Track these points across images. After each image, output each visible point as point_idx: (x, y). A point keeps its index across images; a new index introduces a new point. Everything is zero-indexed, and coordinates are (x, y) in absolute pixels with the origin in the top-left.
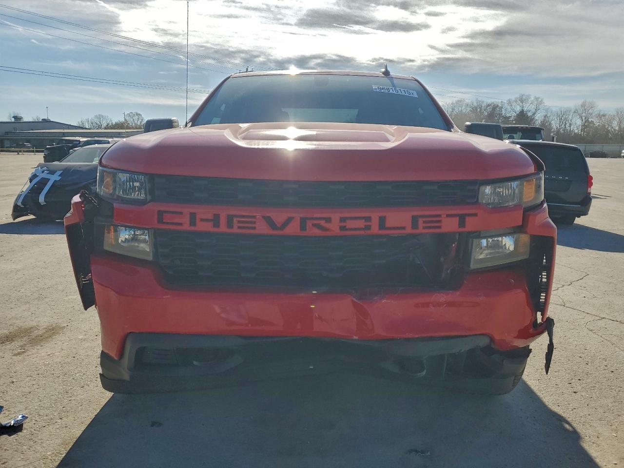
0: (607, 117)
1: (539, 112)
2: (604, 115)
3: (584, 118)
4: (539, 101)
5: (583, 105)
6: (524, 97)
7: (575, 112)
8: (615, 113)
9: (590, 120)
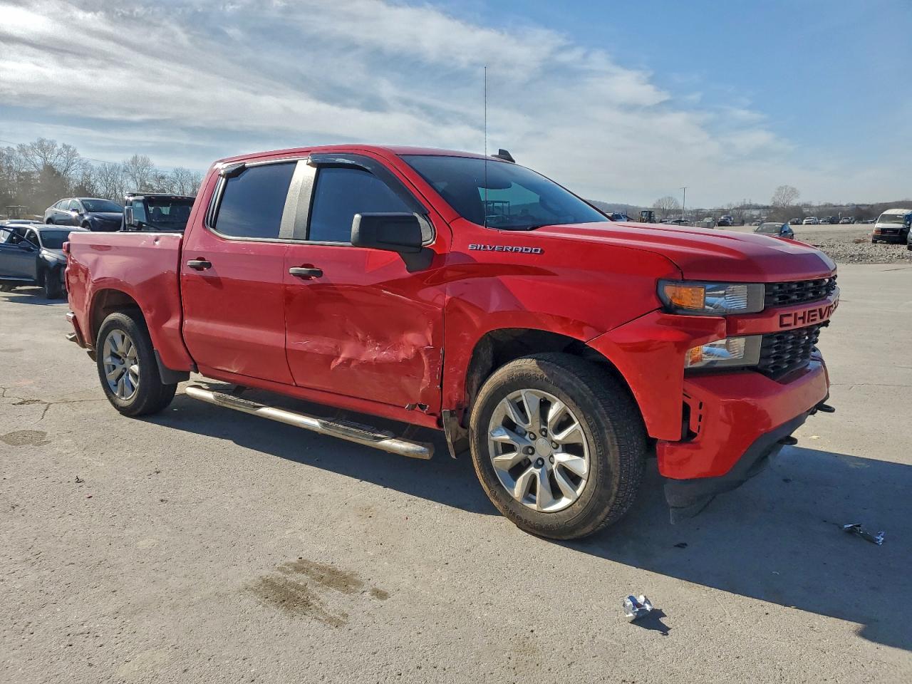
0: (166, 180)
1: (73, 167)
2: (163, 178)
3: (138, 180)
4: (69, 152)
5: (135, 161)
6: (46, 144)
7: (124, 171)
8: (175, 175)
9: (147, 183)
